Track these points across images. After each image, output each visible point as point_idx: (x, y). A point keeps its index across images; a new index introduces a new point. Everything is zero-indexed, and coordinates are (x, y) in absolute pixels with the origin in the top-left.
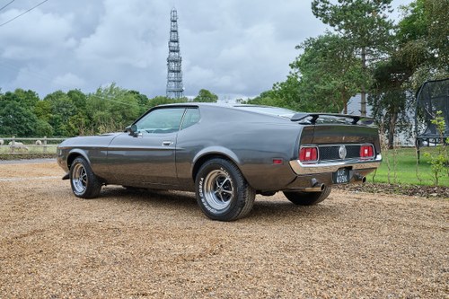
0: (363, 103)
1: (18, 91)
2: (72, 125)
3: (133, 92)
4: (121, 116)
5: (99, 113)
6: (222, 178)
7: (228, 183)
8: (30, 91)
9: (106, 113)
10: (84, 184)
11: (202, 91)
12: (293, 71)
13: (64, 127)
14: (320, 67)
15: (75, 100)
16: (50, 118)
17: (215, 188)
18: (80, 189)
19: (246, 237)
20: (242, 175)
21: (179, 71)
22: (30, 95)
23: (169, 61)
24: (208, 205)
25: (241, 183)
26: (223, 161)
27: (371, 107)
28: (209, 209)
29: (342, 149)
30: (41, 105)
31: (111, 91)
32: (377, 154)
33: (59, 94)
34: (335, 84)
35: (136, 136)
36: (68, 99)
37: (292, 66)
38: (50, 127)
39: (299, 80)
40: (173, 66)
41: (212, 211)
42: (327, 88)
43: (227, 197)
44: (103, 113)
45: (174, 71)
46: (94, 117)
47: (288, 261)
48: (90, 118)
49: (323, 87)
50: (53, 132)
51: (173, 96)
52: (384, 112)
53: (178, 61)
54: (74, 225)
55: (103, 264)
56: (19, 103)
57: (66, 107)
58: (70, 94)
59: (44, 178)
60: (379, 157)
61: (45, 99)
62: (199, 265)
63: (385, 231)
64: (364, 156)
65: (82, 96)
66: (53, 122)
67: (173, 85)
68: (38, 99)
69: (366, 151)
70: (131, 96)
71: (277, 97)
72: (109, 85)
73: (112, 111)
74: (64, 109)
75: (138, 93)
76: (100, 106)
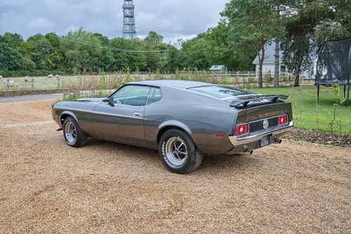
0: (277, 50)
1: (7, 34)
2: (50, 62)
3: (97, 35)
4: (88, 54)
5: (70, 51)
6: (179, 143)
7: (183, 146)
8: (16, 34)
9: (76, 52)
10: (74, 136)
11: (151, 32)
12: (223, 18)
13: (44, 63)
14: (244, 21)
15: (52, 41)
16: (33, 56)
17: (173, 149)
18: (72, 140)
19: (198, 192)
20: (194, 143)
21: (132, 17)
22: (16, 37)
23: (125, 8)
24: (169, 161)
25: (193, 148)
26: (180, 131)
27: (283, 51)
28: (169, 164)
29: (265, 122)
30: (25, 45)
31: (79, 34)
32: (290, 121)
33: (39, 37)
34: (256, 36)
35: (113, 105)
36: (45, 40)
37: (222, 14)
38: (33, 63)
39: (227, 25)
40: (127, 12)
41: (171, 166)
42: (249, 38)
43: (182, 156)
44: (74, 52)
45: (128, 17)
46: (66, 54)
47: (230, 217)
48: (63, 56)
49: (246, 38)
50: (35, 67)
51: (128, 37)
52: (292, 55)
53: (131, 8)
54: (74, 179)
55: (103, 222)
56: (8, 44)
57: (45, 47)
58: (47, 36)
59: (40, 123)
60: (291, 123)
61: (28, 40)
62: (169, 222)
63: (295, 185)
64: (281, 123)
65: (57, 38)
66: (35, 59)
67: (128, 28)
68: (22, 41)
69: (282, 120)
70: (96, 38)
71: (210, 39)
72: (78, 30)
73: (80, 50)
74: (43, 49)
75: (101, 35)
76: (71, 46)
